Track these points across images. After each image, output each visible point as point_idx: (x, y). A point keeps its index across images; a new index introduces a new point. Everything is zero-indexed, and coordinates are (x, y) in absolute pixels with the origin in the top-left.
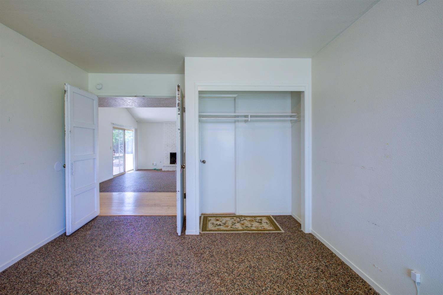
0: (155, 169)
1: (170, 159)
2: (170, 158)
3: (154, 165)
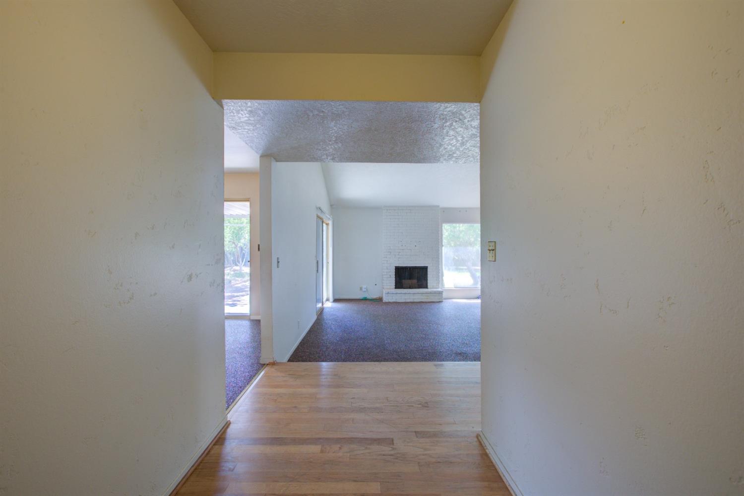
0: (365, 299)
1: (394, 279)
2: (394, 276)
3: (364, 290)
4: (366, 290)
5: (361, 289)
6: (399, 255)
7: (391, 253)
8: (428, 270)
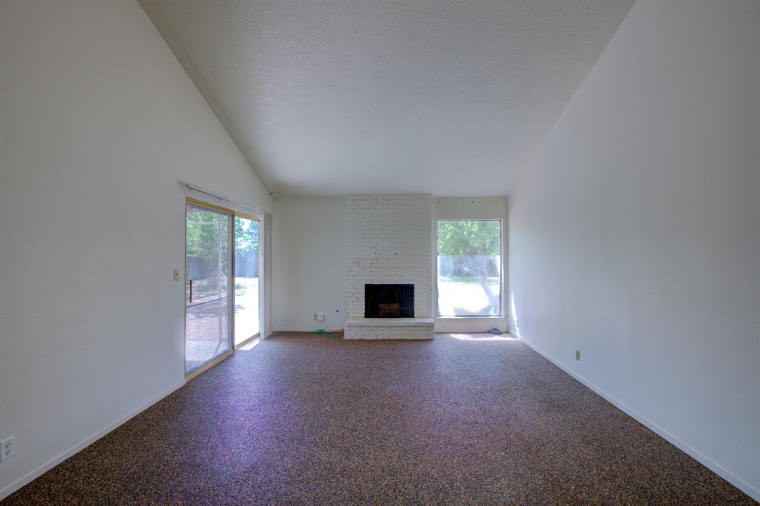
0: (321, 333)
1: (364, 303)
2: (364, 299)
3: (319, 318)
4: (322, 319)
5: (316, 317)
6: (370, 267)
7: (359, 263)
8: (415, 290)
